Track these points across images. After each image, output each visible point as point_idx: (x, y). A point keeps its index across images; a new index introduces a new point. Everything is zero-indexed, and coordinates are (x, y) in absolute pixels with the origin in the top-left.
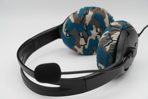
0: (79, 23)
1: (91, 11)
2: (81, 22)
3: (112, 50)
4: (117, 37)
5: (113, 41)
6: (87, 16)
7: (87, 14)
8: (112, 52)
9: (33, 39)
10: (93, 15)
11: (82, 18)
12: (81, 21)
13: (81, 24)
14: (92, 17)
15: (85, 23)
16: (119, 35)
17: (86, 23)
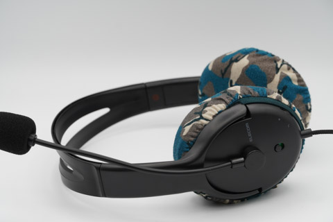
0: (219, 74)
1: (248, 58)
2: (223, 75)
3: (192, 136)
4: (214, 114)
5: (202, 118)
6: (235, 65)
7: (237, 60)
8: (191, 141)
9: (148, 85)
10: (246, 67)
11: (226, 66)
12: (223, 72)
13: (223, 77)
14: (243, 70)
15: (229, 78)
16: (219, 110)
17: (231, 78)
